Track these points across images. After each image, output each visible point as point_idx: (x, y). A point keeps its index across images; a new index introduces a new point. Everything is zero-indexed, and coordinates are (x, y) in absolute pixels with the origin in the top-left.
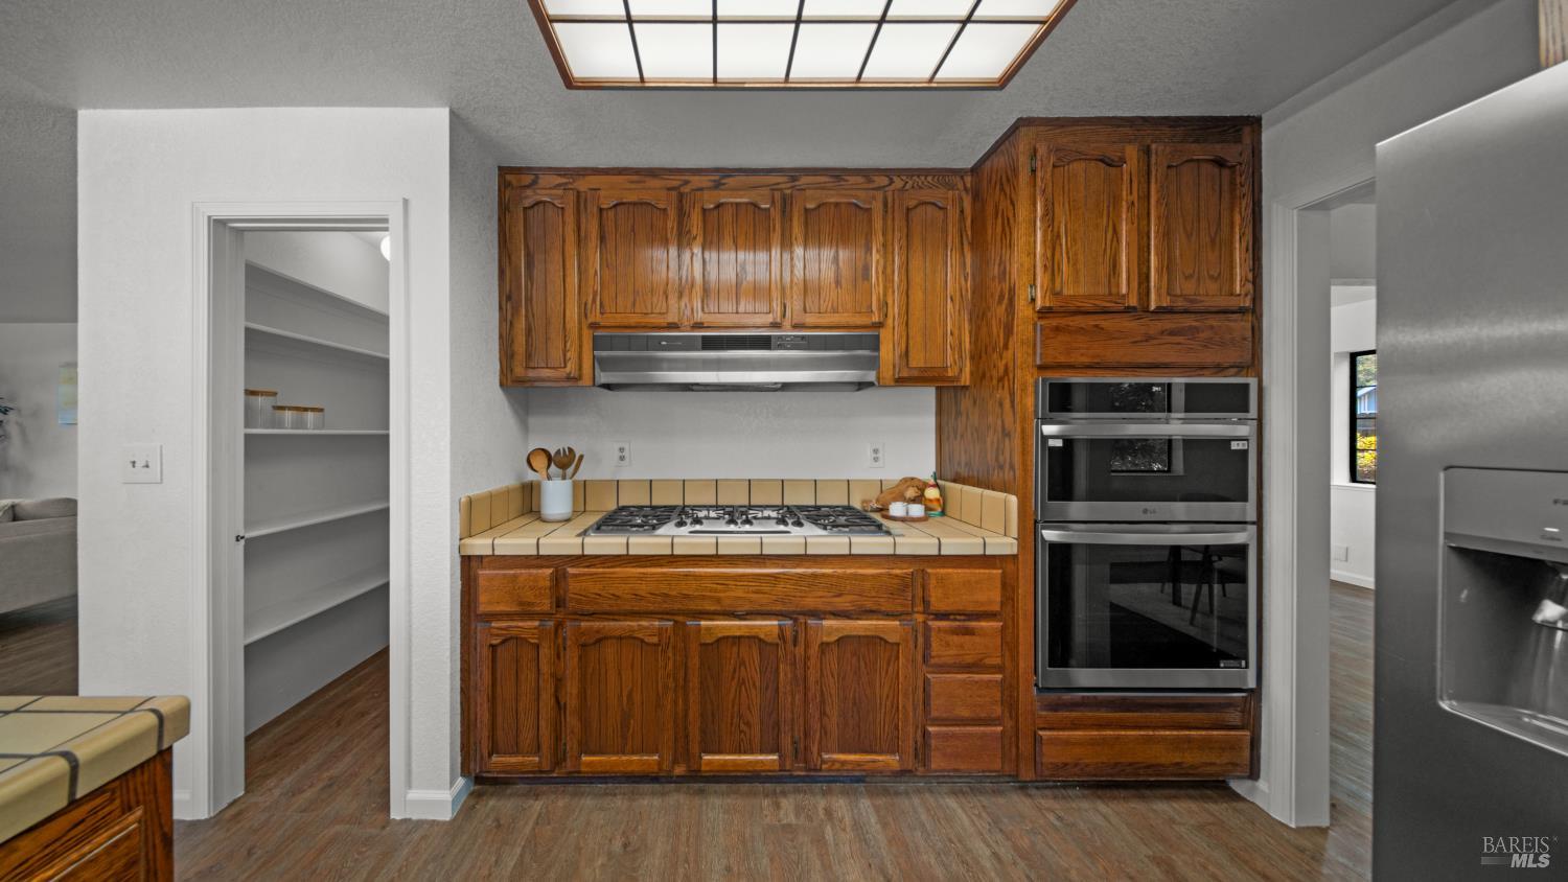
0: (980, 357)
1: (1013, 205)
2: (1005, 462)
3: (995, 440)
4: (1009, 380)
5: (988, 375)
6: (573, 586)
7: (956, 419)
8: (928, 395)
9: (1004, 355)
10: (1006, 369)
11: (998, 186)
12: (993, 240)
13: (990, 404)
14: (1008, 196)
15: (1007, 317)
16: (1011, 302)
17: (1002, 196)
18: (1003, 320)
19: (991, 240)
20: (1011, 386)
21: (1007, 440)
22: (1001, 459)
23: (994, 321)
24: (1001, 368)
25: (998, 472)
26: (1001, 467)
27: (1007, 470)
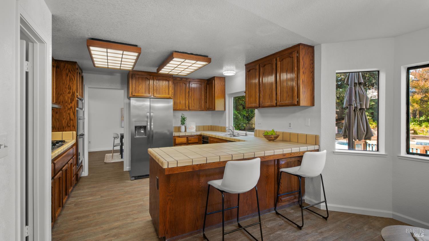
2: (71, 125)
3: (67, 122)
6: (56, 166)
9: (71, 104)
10: (71, 107)
11: (68, 70)
12: (66, 80)
13: (64, 114)
14: (72, 74)
15: (72, 97)
16: (73, 94)
17: (69, 73)
18: (70, 97)
19: (65, 80)
20: (73, 111)
21: (72, 121)
22: (69, 125)
23: (66, 97)
24: (69, 107)
25: (68, 128)
26: (69, 127)
27: (71, 127)
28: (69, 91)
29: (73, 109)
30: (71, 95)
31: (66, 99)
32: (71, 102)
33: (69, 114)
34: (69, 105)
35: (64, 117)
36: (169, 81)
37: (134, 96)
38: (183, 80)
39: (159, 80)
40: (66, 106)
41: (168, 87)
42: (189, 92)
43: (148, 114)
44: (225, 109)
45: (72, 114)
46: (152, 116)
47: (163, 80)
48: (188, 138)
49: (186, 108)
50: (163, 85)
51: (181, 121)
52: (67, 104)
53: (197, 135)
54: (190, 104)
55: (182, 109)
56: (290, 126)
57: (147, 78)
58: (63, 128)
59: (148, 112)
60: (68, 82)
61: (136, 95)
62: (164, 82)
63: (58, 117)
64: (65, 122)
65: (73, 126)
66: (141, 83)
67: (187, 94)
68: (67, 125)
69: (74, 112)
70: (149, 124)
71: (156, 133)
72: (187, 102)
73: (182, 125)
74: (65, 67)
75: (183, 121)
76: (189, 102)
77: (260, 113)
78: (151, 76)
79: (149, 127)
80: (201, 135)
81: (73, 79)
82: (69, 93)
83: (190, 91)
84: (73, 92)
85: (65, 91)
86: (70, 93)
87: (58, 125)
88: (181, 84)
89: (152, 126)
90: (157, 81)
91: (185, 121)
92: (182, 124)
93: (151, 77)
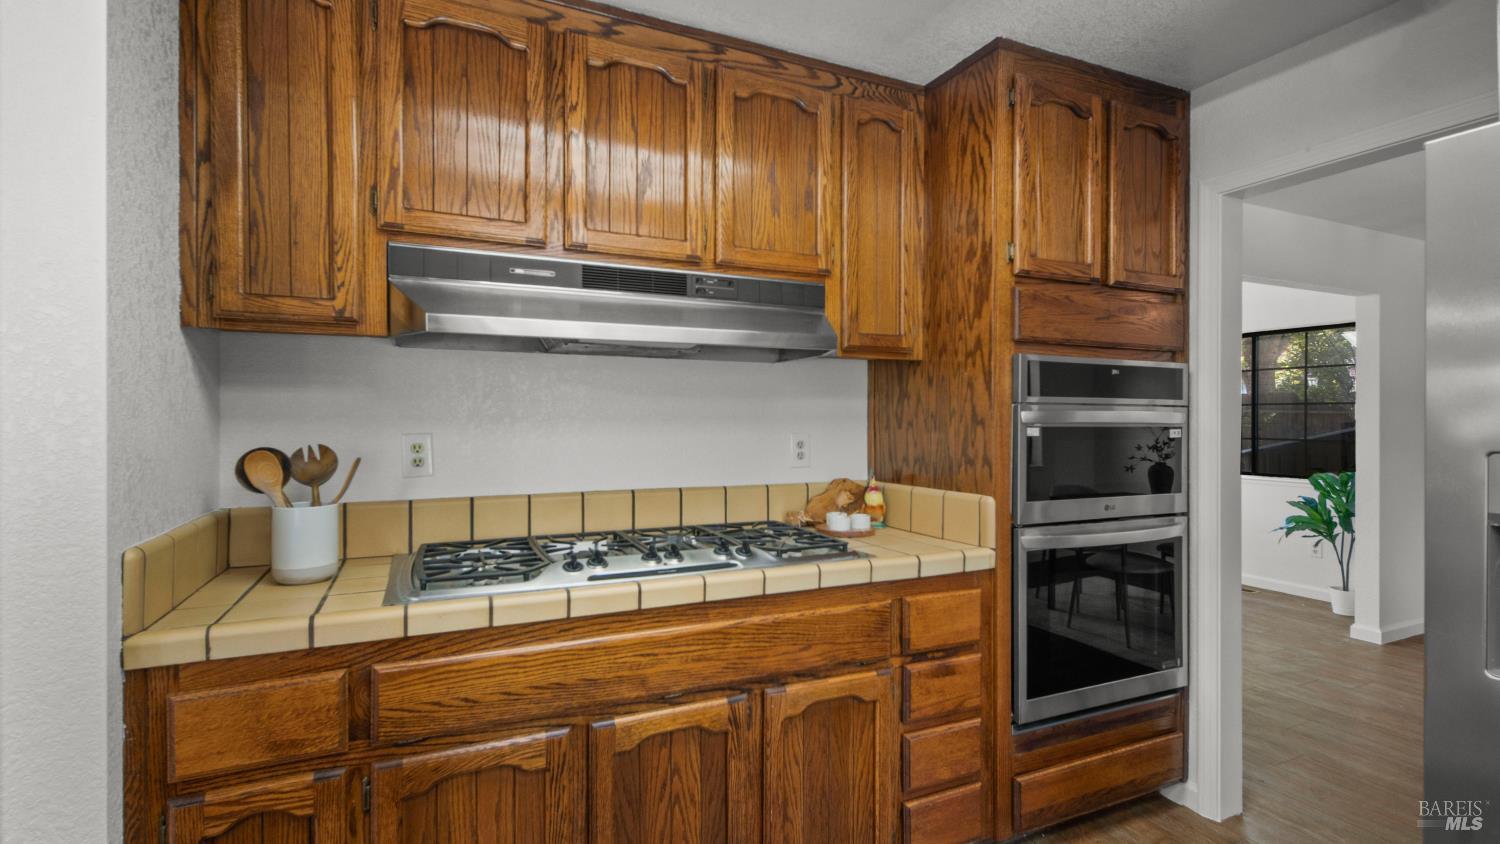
0: (939, 325)
1: (990, 143)
2: (976, 456)
3: (962, 430)
4: (982, 356)
5: (950, 347)
7: (900, 401)
8: (859, 369)
9: (976, 323)
10: (979, 344)
11: (966, 116)
12: (959, 181)
13: (955, 385)
14: (981, 130)
15: (980, 278)
16: (986, 260)
17: (972, 129)
18: (973, 281)
19: (956, 181)
20: (986, 363)
21: (979, 429)
22: (971, 452)
24: (971, 340)
25: (966, 469)
26: (971, 462)
27: (979, 466)
28: (972, 244)
29: (986, 350)
30: (978, 269)
31: (961, 294)
32: (978, 314)
33: (970, 385)
34: (971, 328)
35: (955, 403)
40: (961, 338)
45: (979, 383)
52: (961, 325)
58: (951, 468)
60: (967, 188)
64: (957, 434)
65: (984, 462)
68: (964, 452)
69: (990, 373)
74: (955, 105)
81: (989, 158)
82: (971, 254)
85: (957, 249)
86: (975, 254)
87: (934, 454)
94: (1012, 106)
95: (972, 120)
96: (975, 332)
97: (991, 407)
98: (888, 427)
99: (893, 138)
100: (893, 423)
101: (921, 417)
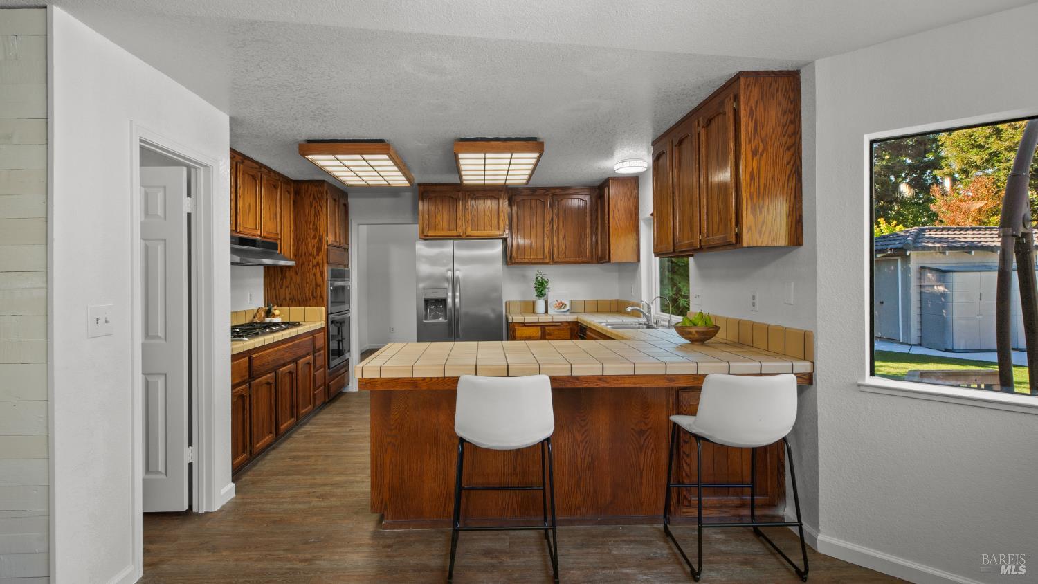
1: (320, 206)
2: (317, 295)
3: (311, 288)
6: (256, 363)
7: (282, 279)
8: (259, 271)
10: (318, 263)
11: (312, 196)
12: (309, 214)
13: (308, 275)
14: (318, 202)
15: (318, 244)
16: (320, 239)
17: (314, 202)
18: (315, 245)
21: (318, 288)
22: (315, 295)
23: (310, 244)
24: (315, 262)
25: (313, 300)
26: (315, 298)
27: (318, 298)
28: (315, 234)
29: (321, 266)
31: (311, 248)
32: (318, 255)
33: (315, 275)
34: (315, 258)
35: (308, 280)
36: (498, 199)
37: (427, 236)
38: (537, 193)
39: (477, 198)
40: (311, 261)
41: (496, 213)
42: (552, 219)
43: (450, 274)
44: (638, 260)
45: (318, 275)
46: (458, 277)
47: (486, 197)
48: (545, 328)
49: (545, 257)
50: (487, 208)
51: (537, 289)
52: (311, 257)
53: (567, 322)
54: (555, 250)
55: (536, 261)
56: (754, 304)
57: (452, 198)
58: (306, 300)
59: (450, 270)
60: (313, 218)
61: (430, 233)
62: (489, 202)
63: (298, 281)
64: (309, 289)
65: (321, 297)
66: (440, 208)
67: (548, 227)
68: (312, 295)
69: (323, 272)
70: (450, 294)
71: (466, 314)
72: (547, 244)
73: (537, 298)
74: (307, 191)
75: (541, 287)
76: (552, 244)
77: (699, 267)
78: (459, 192)
79: (450, 300)
80: (576, 323)
81: (320, 210)
82: (314, 237)
83: (554, 219)
84: (320, 235)
85: (309, 234)
86: (316, 237)
87: (299, 296)
88: (533, 202)
89: (457, 300)
90: (473, 202)
91: (545, 288)
92: (538, 296)
93: (460, 194)
94: (327, 199)
95: (314, 198)
96: (316, 260)
97: (323, 282)
98: (275, 288)
99: (288, 195)
100: (278, 286)
101: (293, 285)
